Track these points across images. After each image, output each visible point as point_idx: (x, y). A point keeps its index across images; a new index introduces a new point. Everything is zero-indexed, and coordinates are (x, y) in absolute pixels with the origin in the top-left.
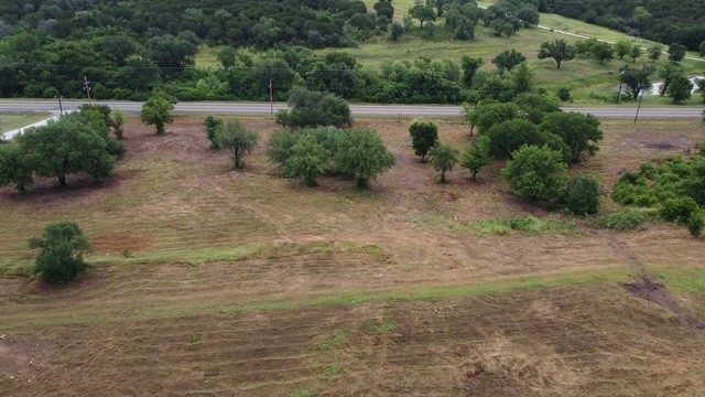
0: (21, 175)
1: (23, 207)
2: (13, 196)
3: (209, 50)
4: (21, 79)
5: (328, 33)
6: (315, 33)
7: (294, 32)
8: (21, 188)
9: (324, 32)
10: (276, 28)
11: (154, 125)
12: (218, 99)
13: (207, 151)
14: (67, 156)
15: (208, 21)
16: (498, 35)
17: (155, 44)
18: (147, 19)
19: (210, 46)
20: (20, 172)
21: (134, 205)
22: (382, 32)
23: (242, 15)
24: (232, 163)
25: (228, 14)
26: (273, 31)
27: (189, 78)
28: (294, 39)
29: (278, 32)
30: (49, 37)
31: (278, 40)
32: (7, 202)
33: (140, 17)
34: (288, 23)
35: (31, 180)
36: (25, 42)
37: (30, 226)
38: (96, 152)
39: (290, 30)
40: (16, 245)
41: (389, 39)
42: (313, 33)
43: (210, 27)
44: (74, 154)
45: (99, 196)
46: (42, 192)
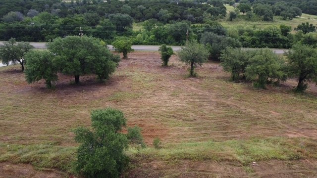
0: (50, 72)
1: (50, 97)
2: (42, 89)
3: (136, 24)
4: (44, 32)
5: (197, 16)
6: (191, 16)
7: (179, 16)
8: (49, 83)
9: (195, 15)
10: (170, 14)
11: (122, 53)
12: (149, 44)
13: (160, 67)
14: (85, 58)
15: (134, 11)
16: (284, 19)
17: (112, 17)
18: (104, 10)
19: (136, 23)
20: (49, 71)
21: (135, 99)
22: (224, 17)
23: (150, 8)
24: (188, 73)
25: (144, 8)
26: (169, 15)
27: (131, 34)
28: (179, 19)
29: (171, 16)
30: (57, 17)
31: (171, 19)
32: (38, 93)
33: (100, 9)
34: (175, 11)
35: (56, 77)
36: (46, 16)
37: (56, 112)
38: (105, 58)
39: (177, 15)
40: (46, 129)
41: (228, 20)
42: (190, 16)
43: (136, 13)
44: (90, 58)
45: (104, 91)
46: (63, 87)
